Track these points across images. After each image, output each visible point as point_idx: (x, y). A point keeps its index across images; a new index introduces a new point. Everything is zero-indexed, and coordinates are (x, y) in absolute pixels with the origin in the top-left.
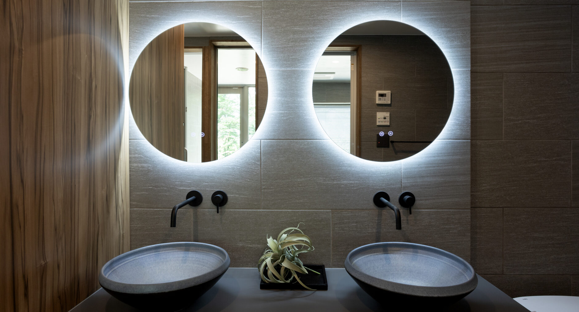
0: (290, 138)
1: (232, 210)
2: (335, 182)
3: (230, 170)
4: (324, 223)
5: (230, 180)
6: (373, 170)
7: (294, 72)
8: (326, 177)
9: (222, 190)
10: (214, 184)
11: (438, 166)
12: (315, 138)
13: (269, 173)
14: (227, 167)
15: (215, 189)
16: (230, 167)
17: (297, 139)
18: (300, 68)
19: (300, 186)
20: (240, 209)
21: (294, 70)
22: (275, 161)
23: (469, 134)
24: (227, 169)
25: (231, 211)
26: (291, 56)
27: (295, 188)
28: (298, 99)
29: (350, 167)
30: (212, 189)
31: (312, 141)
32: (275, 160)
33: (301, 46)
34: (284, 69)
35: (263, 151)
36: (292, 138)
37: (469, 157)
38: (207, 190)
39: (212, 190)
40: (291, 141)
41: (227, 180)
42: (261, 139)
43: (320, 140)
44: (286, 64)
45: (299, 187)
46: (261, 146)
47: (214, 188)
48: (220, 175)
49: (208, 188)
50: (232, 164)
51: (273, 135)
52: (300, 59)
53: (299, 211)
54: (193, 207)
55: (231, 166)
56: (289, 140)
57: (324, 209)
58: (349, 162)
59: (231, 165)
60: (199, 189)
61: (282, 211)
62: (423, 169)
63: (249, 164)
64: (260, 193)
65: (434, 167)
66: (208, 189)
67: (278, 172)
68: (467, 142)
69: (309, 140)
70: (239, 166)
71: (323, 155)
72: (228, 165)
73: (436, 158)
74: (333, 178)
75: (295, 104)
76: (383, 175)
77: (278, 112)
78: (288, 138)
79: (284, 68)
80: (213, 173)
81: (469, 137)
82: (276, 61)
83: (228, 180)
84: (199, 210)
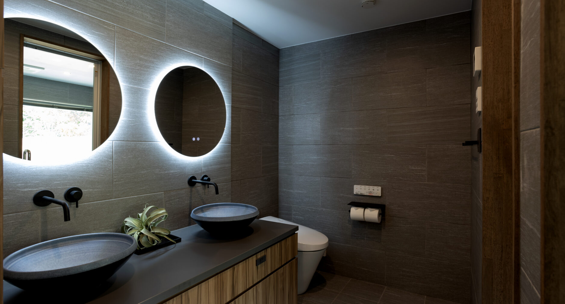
0: (136, 140)
2: (166, 172)
3: (84, 168)
4: (159, 202)
5: (84, 177)
6: (187, 162)
7: (139, 90)
8: (161, 169)
9: (75, 187)
10: (67, 181)
11: (218, 159)
12: (154, 141)
13: (119, 168)
14: (81, 165)
15: (68, 187)
17: (141, 141)
19: (143, 176)
21: (140, 88)
22: (124, 158)
23: (230, 141)
24: (82, 167)
25: (85, 205)
26: (138, 77)
27: (139, 179)
28: (142, 111)
29: (175, 161)
30: (65, 187)
31: (151, 143)
33: (145, 71)
34: (132, 86)
35: (114, 150)
36: (138, 140)
37: (230, 153)
38: (59, 188)
39: (65, 188)
40: (137, 143)
41: (81, 177)
42: (112, 140)
43: (157, 142)
44: (134, 83)
46: (113, 146)
47: (67, 186)
48: (73, 173)
49: (61, 186)
51: (123, 138)
52: (144, 80)
54: (42, 207)
56: (135, 142)
59: (85, 163)
60: (51, 188)
61: (129, 198)
62: (212, 161)
63: (103, 162)
64: (112, 185)
65: (216, 159)
66: (61, 187)
68: (230, 145)
69: (149, 142)
70: (93, 164)
71: (159, 153)
73: (216, 154)
74: (165, 169)
75: (140, 114)
76: (193, 165)
78: (134, 140)
80: (66, 171)
81: (230, 142)
84: (49, 209)
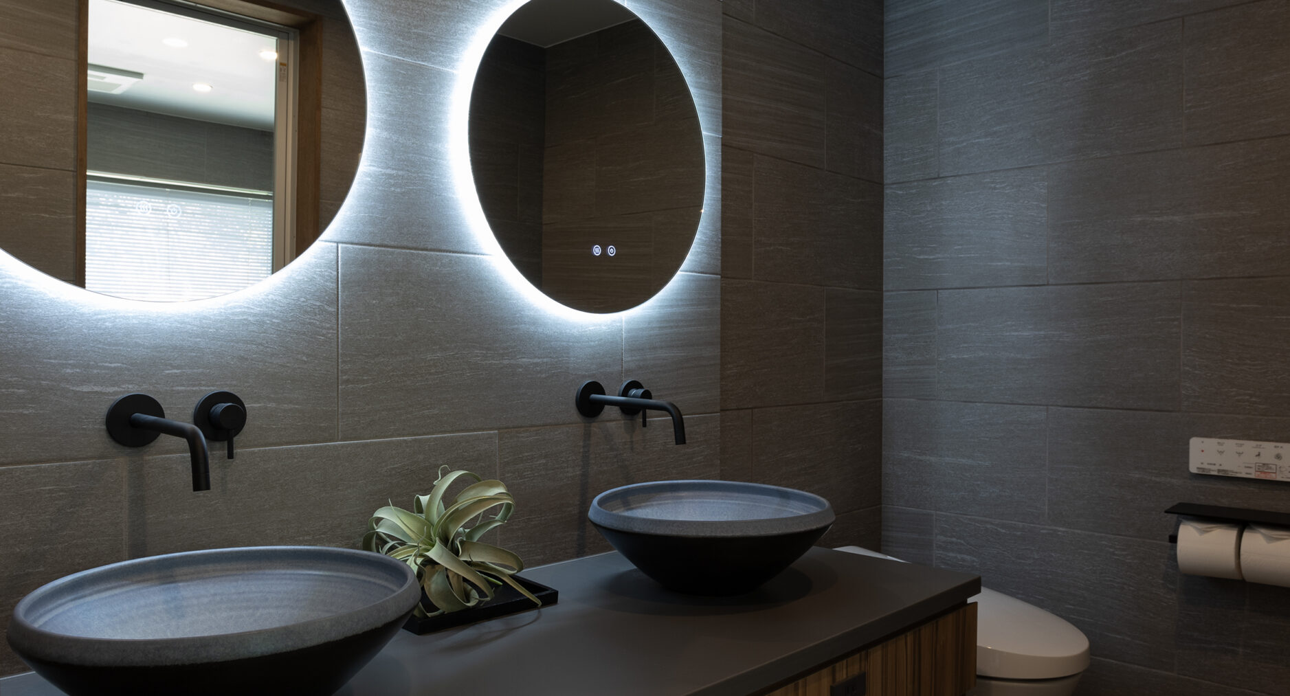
0: (410, 245)
1: (256, 449)
2: (506, 362)
3: (252, 328)
4: (483, 464)
5: (252, 360)
6: (574, 331)
7: (421, 71)
8: (488, 349)
9: (226, 389)
10: (201, 370)
11: (677, 326)
13: (359, 337)
14: (241, 318)
15: (203, 388)
16: (250, 319)
17: (426, 250)
18: (433, 64)
19: (432, 371)
20: (282, 445)
21: (421, 67)
22: (374, 305)
23: (719, 263)
24: (244, 324)
25: (254, 453)
30: (194, 389)
31: (458, 258)
32: (374, 302)
33: (437, 6)
34: (396, 57)
35: (342, 275)
36: (414, 245)
37: (718, 308)
38: (178, 392)
39: (195, 392)
40: (412, 254)
41: (242, 359)
42: (336, 239)
43: (477, 256)
44: (403, 46)
45: (431, 374)
46: (338, 261)
47: (200, 385)
48: (219, 343)
49: (183, 385)
50: (257, 310)
51: (371, 233)
52: (434, 39)
53: (429, 439)
54: (128, 450)
55: (255, 315)
56: (408, 251)
57: (483, 430)
58: (532, 313)
60: (151, 388)
61: (389, 443)
62: (656, 331)
63: (306, 312)
64: (335, 394)
66: (183, 388)
67: (380, 334)
69: (451, 254)
71: (482, 292)
72: (244, 313)
74: (501, 352)
77: (384, 171)
78: (405, 243)
79: (398, 54)
80: (197, 336)
81: (719, 269)
82: (379, 31)
83: (247, 359)
84: (150, 457)
